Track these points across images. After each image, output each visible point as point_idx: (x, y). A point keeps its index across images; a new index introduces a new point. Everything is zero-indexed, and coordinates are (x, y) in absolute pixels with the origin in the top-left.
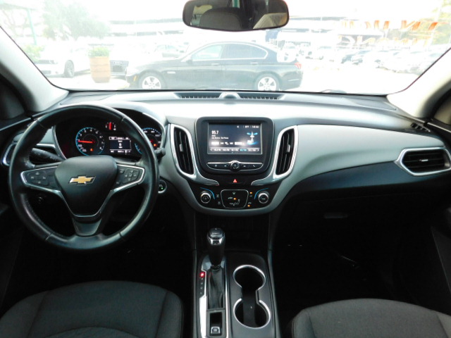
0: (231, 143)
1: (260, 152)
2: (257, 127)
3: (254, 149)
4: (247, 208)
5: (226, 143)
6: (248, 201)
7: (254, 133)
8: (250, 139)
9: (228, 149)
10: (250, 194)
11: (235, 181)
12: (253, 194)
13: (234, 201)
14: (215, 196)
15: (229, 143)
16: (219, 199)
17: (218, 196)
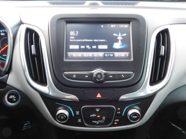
0: (94, 47)
1: (129, 57)
2: (126, 26)
3: (123, 54)
4: (113, 125)
5: (88, 47)
6: (115, 119)
7: (122, 33)
8: (117, 41)
9: (90, 54)
10: (117, 111)
11: (99, 96)
12: (122, 111)
13: (97, 119)
14: (75, 113)
15: (91, 46)
16: (80, 116)
17: (78, 113)
